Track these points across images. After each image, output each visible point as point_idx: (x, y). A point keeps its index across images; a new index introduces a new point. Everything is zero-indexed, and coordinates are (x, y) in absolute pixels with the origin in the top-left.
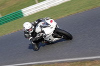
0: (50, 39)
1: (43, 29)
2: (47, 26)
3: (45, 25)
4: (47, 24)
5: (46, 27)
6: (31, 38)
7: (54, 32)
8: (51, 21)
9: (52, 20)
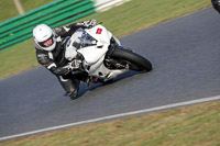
0: (100, 74)
1: (80, 51)
2: (89, 42)
3: (85, 42)
4: (90, 38)
5: (87, 45)
6: (54, 65)
7: (107, 55)
8: (99, 31)
9: (100, 26)
